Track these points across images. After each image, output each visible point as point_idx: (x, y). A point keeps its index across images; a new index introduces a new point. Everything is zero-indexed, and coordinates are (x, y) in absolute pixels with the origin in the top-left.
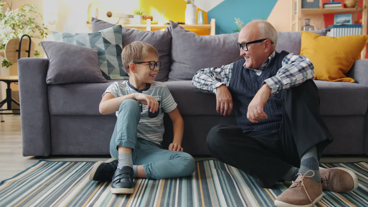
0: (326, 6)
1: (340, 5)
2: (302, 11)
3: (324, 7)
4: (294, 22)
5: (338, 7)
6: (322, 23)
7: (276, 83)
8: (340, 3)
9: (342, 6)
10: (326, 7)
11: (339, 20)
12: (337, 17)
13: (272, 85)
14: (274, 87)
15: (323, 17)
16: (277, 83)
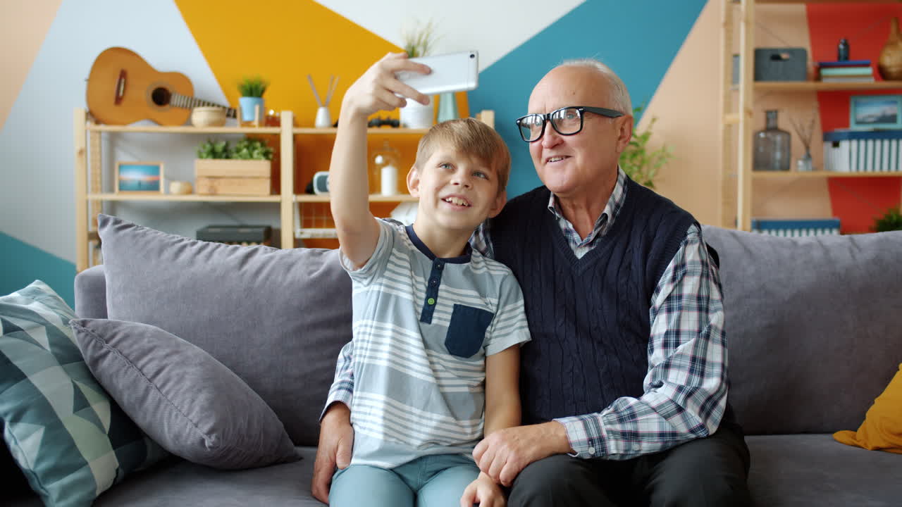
0: (825, 72)
1: (868, 71)
2: (756, 90)
3: (818, 78)
4: (730, 118)
5: (861, 75)
6: (813, 121)
7: (591, 441)
8: (866, 65)
9: (874, 75)
10: (828, 77)
11: (866, 112)
12: (857, 104)
13: (579, 443)
14: (584, 449)
15: (815, 104)
16: (592, 444)
